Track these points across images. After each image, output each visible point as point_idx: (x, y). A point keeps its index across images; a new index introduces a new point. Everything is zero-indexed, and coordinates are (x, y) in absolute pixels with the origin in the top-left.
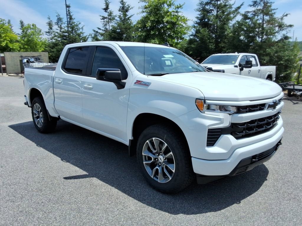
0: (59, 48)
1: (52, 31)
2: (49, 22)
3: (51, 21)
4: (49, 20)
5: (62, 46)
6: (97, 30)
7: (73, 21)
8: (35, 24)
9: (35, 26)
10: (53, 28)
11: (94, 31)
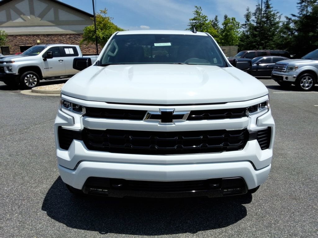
0: (248, 41)
1: (249, 22)
2: (247, 14)
3: (249, 12)
4: (247, 12)
5: (252, 38)
6: (290, 17)
7: (269, 10)
8: (234, 17)
9: (235, 19)
10: (250, 20)
11: (287, 18)
